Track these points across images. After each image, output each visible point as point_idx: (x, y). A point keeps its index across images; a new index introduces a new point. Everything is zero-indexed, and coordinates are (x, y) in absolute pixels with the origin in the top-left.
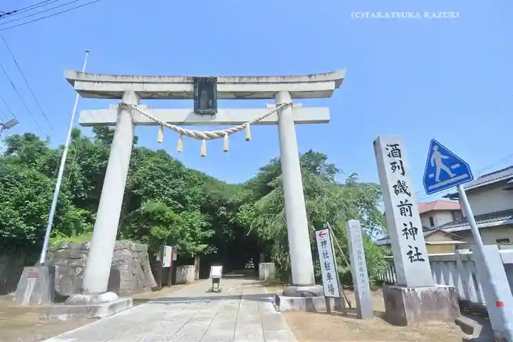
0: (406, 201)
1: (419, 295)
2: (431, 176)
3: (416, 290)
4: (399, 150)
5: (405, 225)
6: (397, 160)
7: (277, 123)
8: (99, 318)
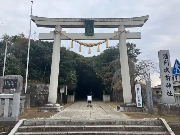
0: (168, 75)
1: (169, 107)
2: (175, 71)
3: (169, 105)
4: (168, 56)
5: (167, 83)
6: (166, 60)
7: (119, 39)
8: (58, 112)
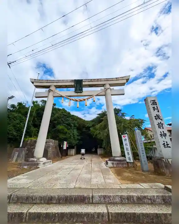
0: (161, 122)
3: (169, 160)
4: (156, 102)
5: (161, 132)
6: (155, 106)
7: (105, 95)
8: (39, 168)
